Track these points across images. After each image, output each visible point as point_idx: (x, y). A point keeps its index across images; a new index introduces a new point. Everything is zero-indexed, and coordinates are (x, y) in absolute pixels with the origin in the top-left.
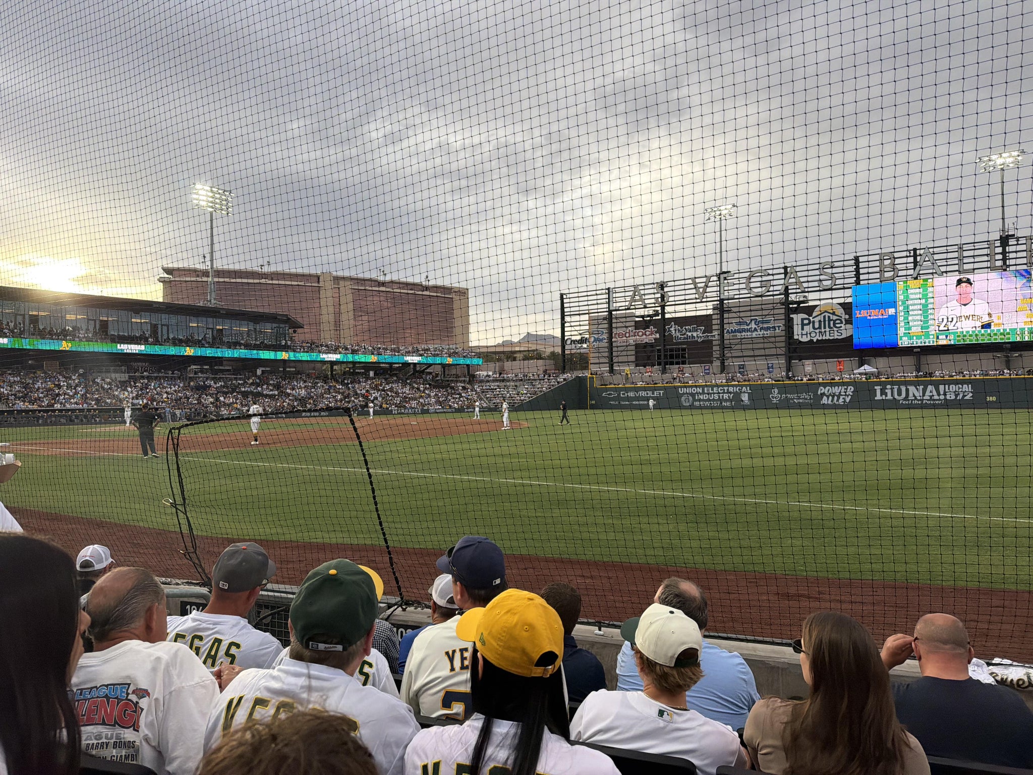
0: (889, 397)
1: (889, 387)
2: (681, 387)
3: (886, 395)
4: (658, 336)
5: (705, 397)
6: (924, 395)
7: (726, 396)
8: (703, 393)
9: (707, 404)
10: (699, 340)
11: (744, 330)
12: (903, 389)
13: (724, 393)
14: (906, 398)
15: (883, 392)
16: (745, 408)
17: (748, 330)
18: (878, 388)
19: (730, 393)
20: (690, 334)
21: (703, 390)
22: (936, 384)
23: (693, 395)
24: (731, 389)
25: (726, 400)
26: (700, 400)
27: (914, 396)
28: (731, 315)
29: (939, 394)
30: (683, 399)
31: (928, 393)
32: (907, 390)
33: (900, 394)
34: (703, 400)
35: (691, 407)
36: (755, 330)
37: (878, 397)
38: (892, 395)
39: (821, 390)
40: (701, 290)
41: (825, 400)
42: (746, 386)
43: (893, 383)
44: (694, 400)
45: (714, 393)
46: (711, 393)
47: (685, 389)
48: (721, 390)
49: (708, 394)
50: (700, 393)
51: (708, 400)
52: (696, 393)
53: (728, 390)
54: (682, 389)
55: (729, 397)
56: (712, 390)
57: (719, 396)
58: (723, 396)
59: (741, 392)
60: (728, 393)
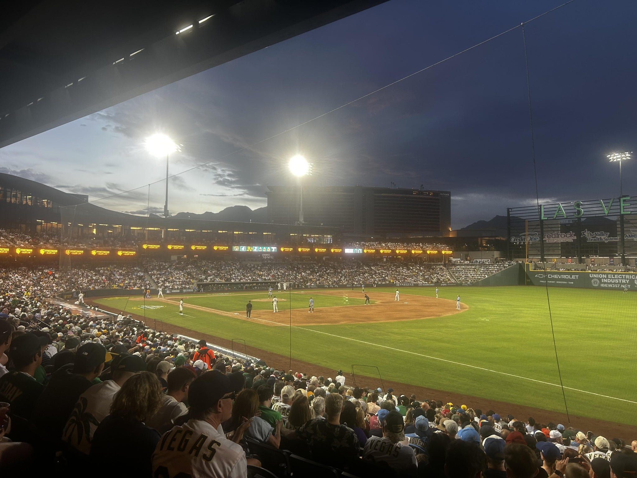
2: (591, 273)
4: (575, 238)
5: (608, 281)
7: (624, 281)
8: (607, 278)
9: (611, 286)
10: (606, 242)
13: (622, 279)
19: (628, 279)
20: (599, 237)
21: (607, 276)
23: (600, 279)
24: (627, 277)
25: (624, 284)
26: (605, 283)
28: (629, 225)
30: (593, 281)
34: (607, 283)
35: (599, 288)
44: (601, 282)
45: (615, 279)
46: (613, 279)
47: (594, 275)
48: (620, 277)
49: (611, 279)
50: (604, 278)
51: (611, 283)
52: (602, 278)
53: (625, 277)
54: (592, 275)
55: (626, 281)
56: (614, 276)
57: (619, 281)
58: (622, 281)
59: (635, 279)
60: (625, 279)
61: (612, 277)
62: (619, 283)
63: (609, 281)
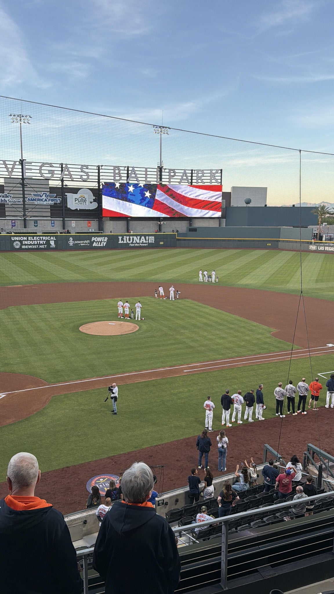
0: (125, 242)
1: (125, 237)
3: (124, 241)
6: (140, 241)
7: (41, 242)
8: (28, 240)
9: (31, 247)
11: (39, 200)
12: (131, 237)
13: (40, 240)
14: (132, 243)
15: (122, 240)
16: (53, 249)
17: (42, 200)
18: (120, 238)
19: (44, 240)
20: (2, 199)
21: (28, 239)
22: (145, 236)
23: (21, 241)
24: (44, 238)
25: (42, 245)
26: (26, 245)
27: (136, 241)
28: (30, 189)
29: (146, 241)
30: (15, 244)
31: (141, 240)
32: (133, 239)
33: (130, 240)
34: (28, 245)
35: (20, 250)
36: (46, 200)
37: (120, 242)
38: (126, 241)
39: (93, 239)
40: (10, 170)
41: (95, 244)
42: (53, 236)
43: (126, 235)
44: (22, 244)
45: (34, 240)
46: (32, 241)
47: (16, 237)
48: (38, 238)
49: (30, 241)
50: (25, 240)
51: (31, 245)
52: (23, 240)
53: (42, 238)
54: (14, 238)
55: (43, 242)
56: (33, 238)
57: (37, 242)
58: (40, 242)
59: (50, 240)
60: (42, 240)
61: (32, 239)
62: (37, 244)
63: (29, 242)
